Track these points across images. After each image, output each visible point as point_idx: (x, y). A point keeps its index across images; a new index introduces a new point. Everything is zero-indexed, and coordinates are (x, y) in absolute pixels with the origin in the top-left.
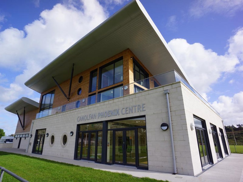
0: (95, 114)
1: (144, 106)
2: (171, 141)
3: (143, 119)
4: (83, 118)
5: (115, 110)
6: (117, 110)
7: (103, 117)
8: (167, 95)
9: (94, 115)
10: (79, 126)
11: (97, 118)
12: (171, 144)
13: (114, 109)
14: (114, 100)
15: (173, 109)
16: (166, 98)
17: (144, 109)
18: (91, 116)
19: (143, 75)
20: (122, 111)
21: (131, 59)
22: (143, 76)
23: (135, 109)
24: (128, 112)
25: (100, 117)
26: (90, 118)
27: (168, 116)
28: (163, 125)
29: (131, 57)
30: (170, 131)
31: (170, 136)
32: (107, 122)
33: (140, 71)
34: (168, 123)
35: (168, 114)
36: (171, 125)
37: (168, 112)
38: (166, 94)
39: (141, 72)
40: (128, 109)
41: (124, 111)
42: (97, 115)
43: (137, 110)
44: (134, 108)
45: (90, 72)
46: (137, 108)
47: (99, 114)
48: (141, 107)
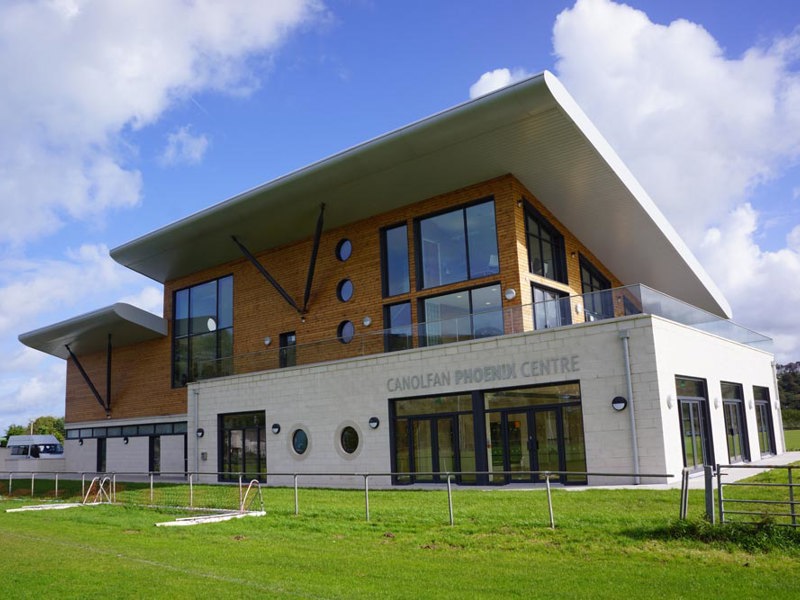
0: (446, 374)
1: (576, 360)
2: (631, 430)
3: (575, 386)
4: (407, 383)
5: (504, 366)
6: (508, 365)
7: (471, 382)
8: (626, 341)
9: (444, 376)
10: (392, 402)
11: (453, 381)
12: (632, 435)
13: (501, 364)
14: (499, 342)
15: (636, 369)
16: (623, 348)
17: (576, 366)
18: (432, 377)
19: (548, 242)
20: (522, 369)
21: (520, 205)
22: (549, 245)
23: (555, 366)
24: (538, 371)
25: (462, 381)
26: (432, 383)
27: (627, 384)
28: (617, 400)
29: (520, 201)
30: (630, 411)
31: (630, 420)
32: (482, 392)
33: (539, 232)
34: (625, 397)
35: (627, 379)
36: (632, 400)
37: (626, 375)
38: (622, 339)
39: (545, 235)
40: (538, 365)
41: (528, 369)
42: (452, 375)
43: (559, 367)
44: (552, 363)
45: (377, 229)
46: (559, 363)
47: (458, 372)
48: (570, 362)
